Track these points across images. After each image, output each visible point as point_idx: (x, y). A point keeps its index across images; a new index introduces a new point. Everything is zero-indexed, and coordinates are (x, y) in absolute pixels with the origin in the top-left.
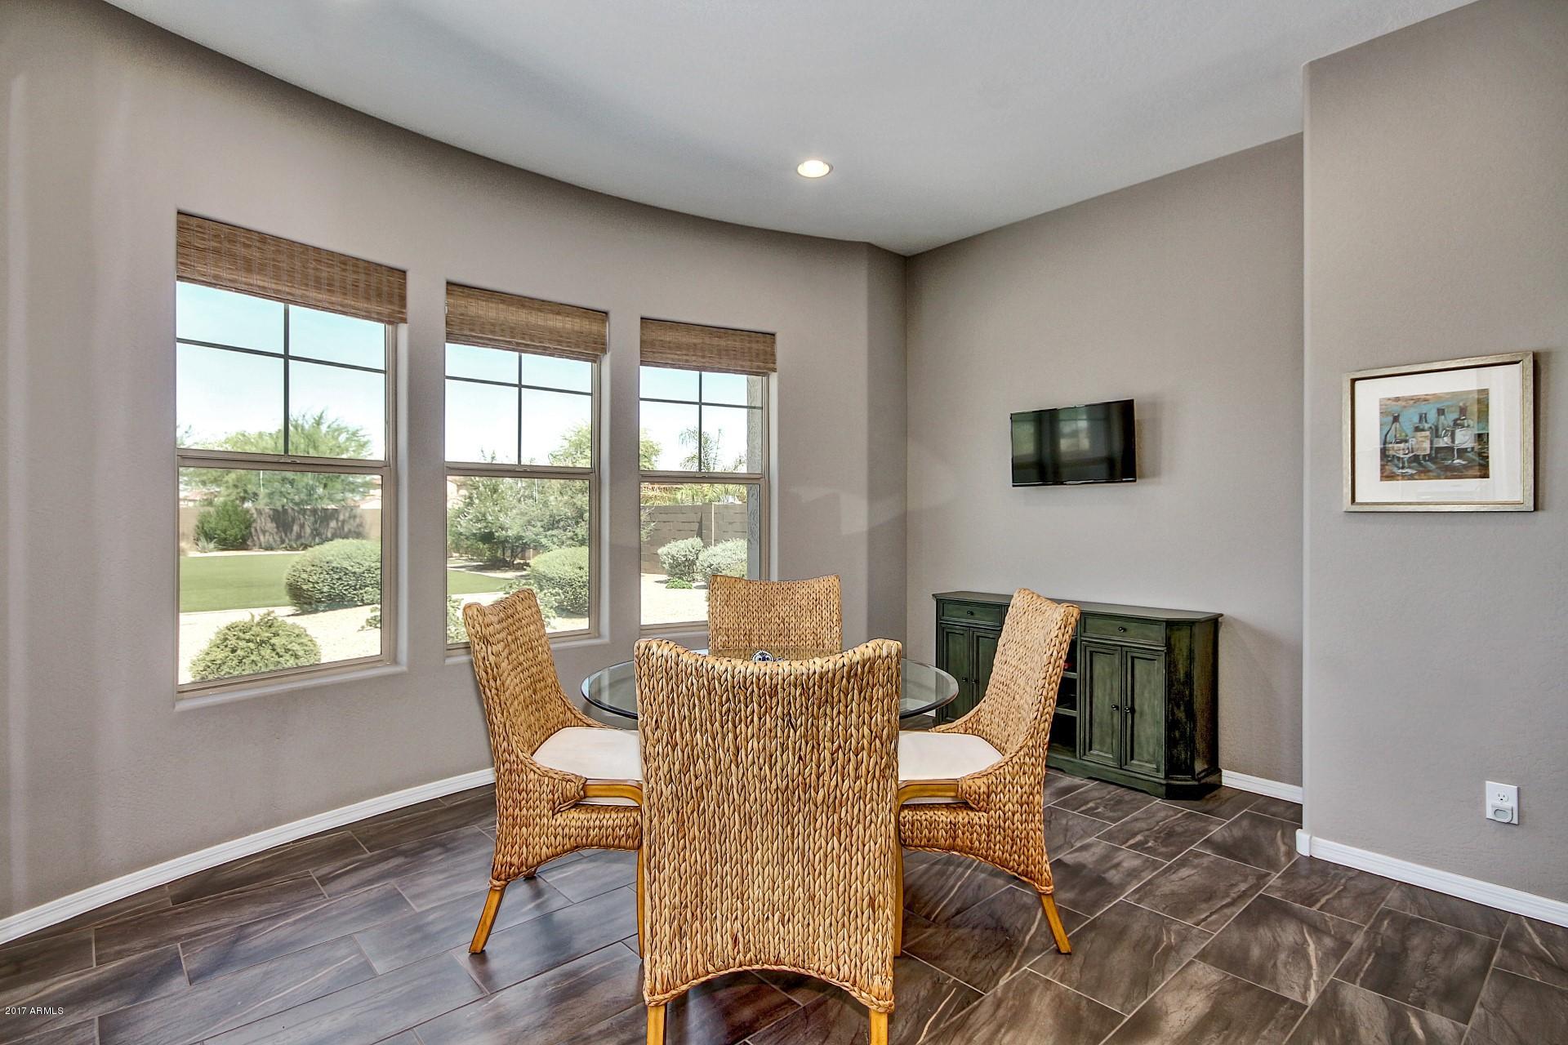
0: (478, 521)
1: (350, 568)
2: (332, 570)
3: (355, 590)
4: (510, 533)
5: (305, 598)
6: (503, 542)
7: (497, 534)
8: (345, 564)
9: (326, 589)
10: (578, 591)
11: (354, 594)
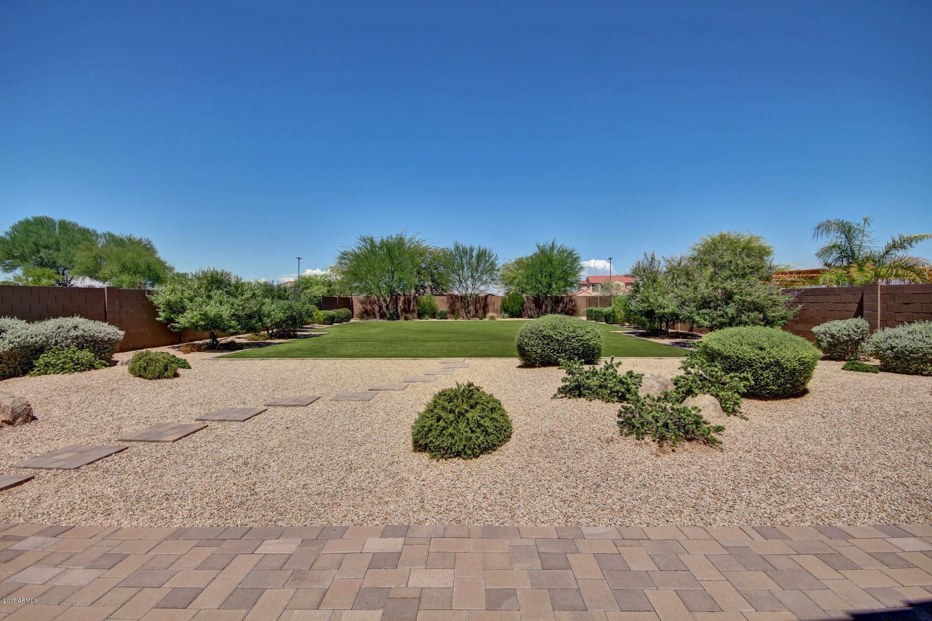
0: (643, 302)
1: (555, 336)
2: (543, 337)
3: (558, 353)
4: (666, 311)
5: (527, 356)
6: (662, 317)
7: (657, 311)
8: (552, 333)
9: (539, 351)
10: (760, 372)
11: (558, 356)
